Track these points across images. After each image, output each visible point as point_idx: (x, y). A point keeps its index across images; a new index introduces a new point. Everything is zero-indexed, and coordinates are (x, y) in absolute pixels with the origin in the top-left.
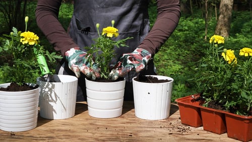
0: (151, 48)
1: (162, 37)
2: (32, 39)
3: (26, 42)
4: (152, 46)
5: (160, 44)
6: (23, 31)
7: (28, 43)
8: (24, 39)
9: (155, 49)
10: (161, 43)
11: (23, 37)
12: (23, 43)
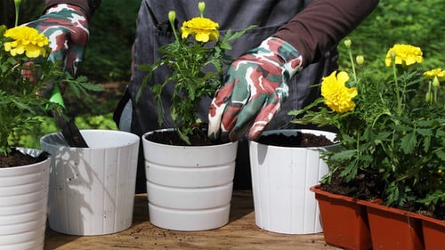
0: (306, 45)
1: (329, 22)
2: (34, 43)
3: (20, 51)
4: (309, 40)
5: (325, 41)
6: (11, 25)
7: (24, 55)
8: (14, 44)
9: (314, 47)
10: (329, 36)
11: (11, 40)
12: (13, 53)
